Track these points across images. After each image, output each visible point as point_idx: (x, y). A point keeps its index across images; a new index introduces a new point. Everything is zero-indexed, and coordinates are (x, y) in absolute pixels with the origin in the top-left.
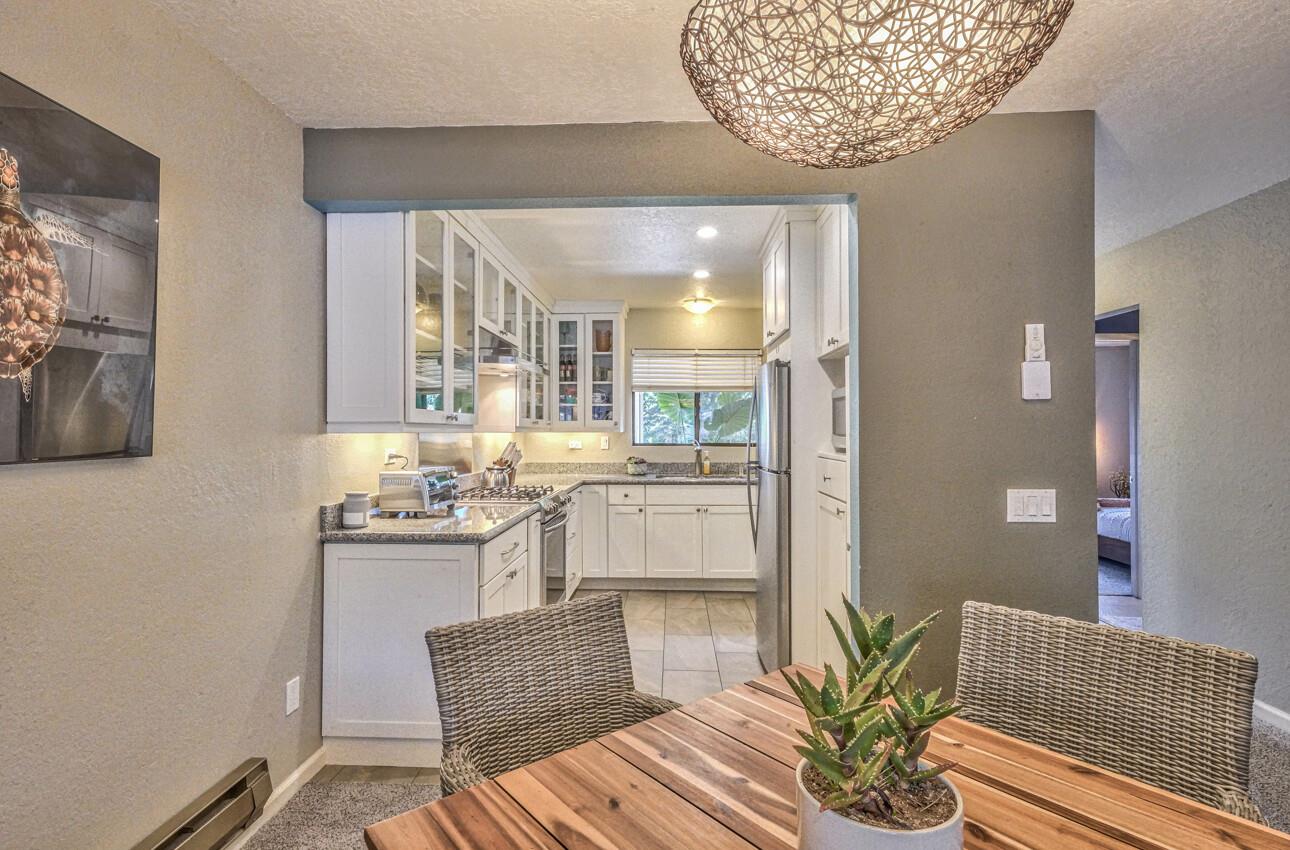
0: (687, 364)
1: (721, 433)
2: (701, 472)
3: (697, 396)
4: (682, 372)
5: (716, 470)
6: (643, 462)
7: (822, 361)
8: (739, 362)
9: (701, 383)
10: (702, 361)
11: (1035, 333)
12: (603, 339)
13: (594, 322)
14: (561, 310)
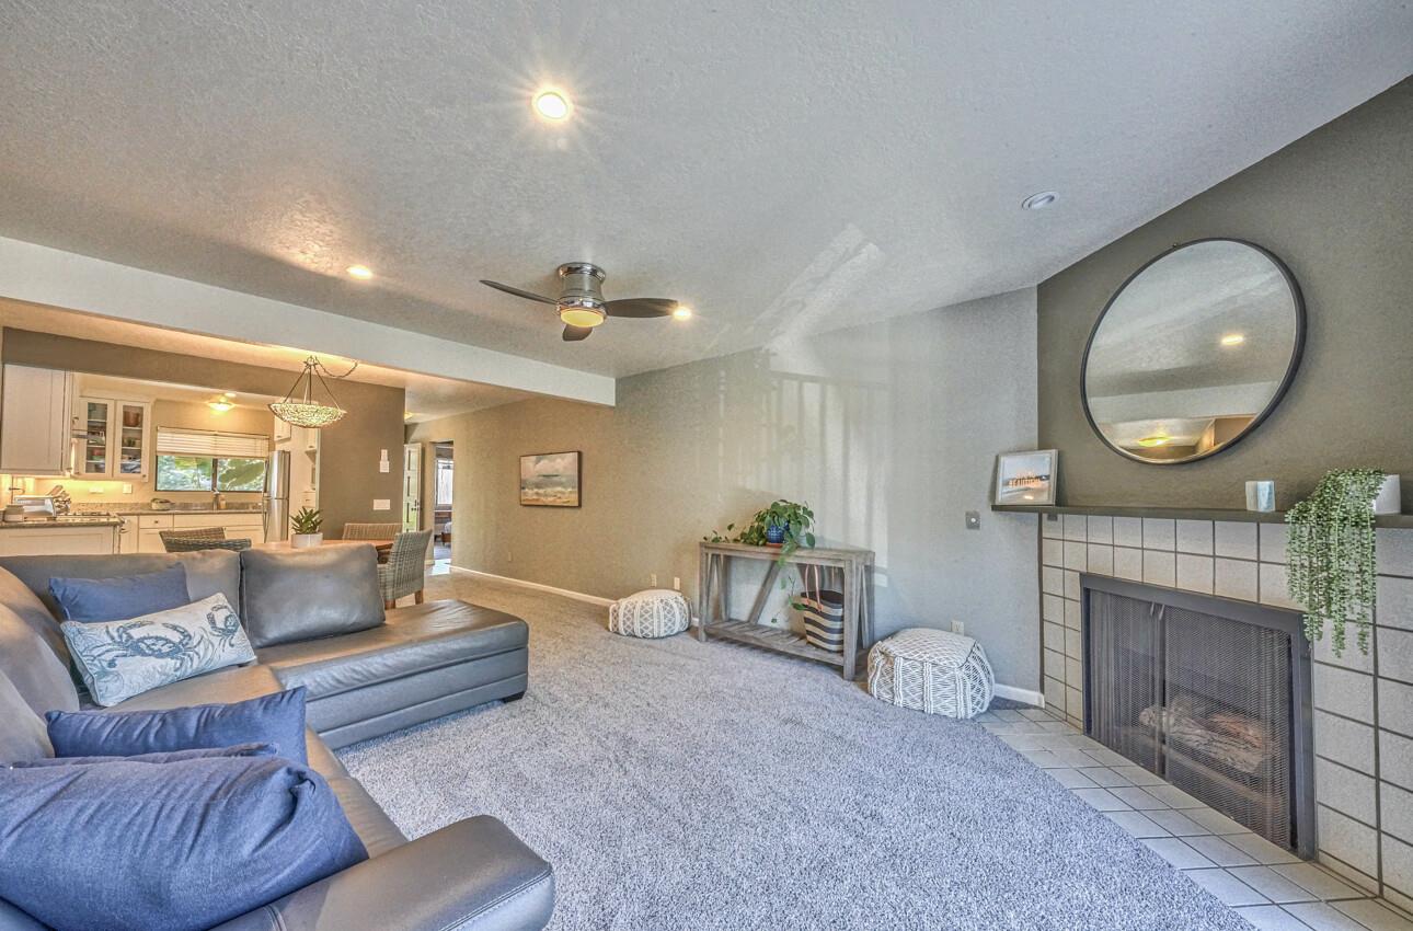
0: (208, 440)
1: (233, 484)
2: (219, 508)
3: (215, 462)
4: (203, 445)
5: (229, 506)
6: (167, 502)
7: (307, 453)
8: (252, 441)
9: (219, 452)
10: (219, 439)
11: (384, 453)
12: (133, 419)
13: (125, 407)
14: (89, 395)
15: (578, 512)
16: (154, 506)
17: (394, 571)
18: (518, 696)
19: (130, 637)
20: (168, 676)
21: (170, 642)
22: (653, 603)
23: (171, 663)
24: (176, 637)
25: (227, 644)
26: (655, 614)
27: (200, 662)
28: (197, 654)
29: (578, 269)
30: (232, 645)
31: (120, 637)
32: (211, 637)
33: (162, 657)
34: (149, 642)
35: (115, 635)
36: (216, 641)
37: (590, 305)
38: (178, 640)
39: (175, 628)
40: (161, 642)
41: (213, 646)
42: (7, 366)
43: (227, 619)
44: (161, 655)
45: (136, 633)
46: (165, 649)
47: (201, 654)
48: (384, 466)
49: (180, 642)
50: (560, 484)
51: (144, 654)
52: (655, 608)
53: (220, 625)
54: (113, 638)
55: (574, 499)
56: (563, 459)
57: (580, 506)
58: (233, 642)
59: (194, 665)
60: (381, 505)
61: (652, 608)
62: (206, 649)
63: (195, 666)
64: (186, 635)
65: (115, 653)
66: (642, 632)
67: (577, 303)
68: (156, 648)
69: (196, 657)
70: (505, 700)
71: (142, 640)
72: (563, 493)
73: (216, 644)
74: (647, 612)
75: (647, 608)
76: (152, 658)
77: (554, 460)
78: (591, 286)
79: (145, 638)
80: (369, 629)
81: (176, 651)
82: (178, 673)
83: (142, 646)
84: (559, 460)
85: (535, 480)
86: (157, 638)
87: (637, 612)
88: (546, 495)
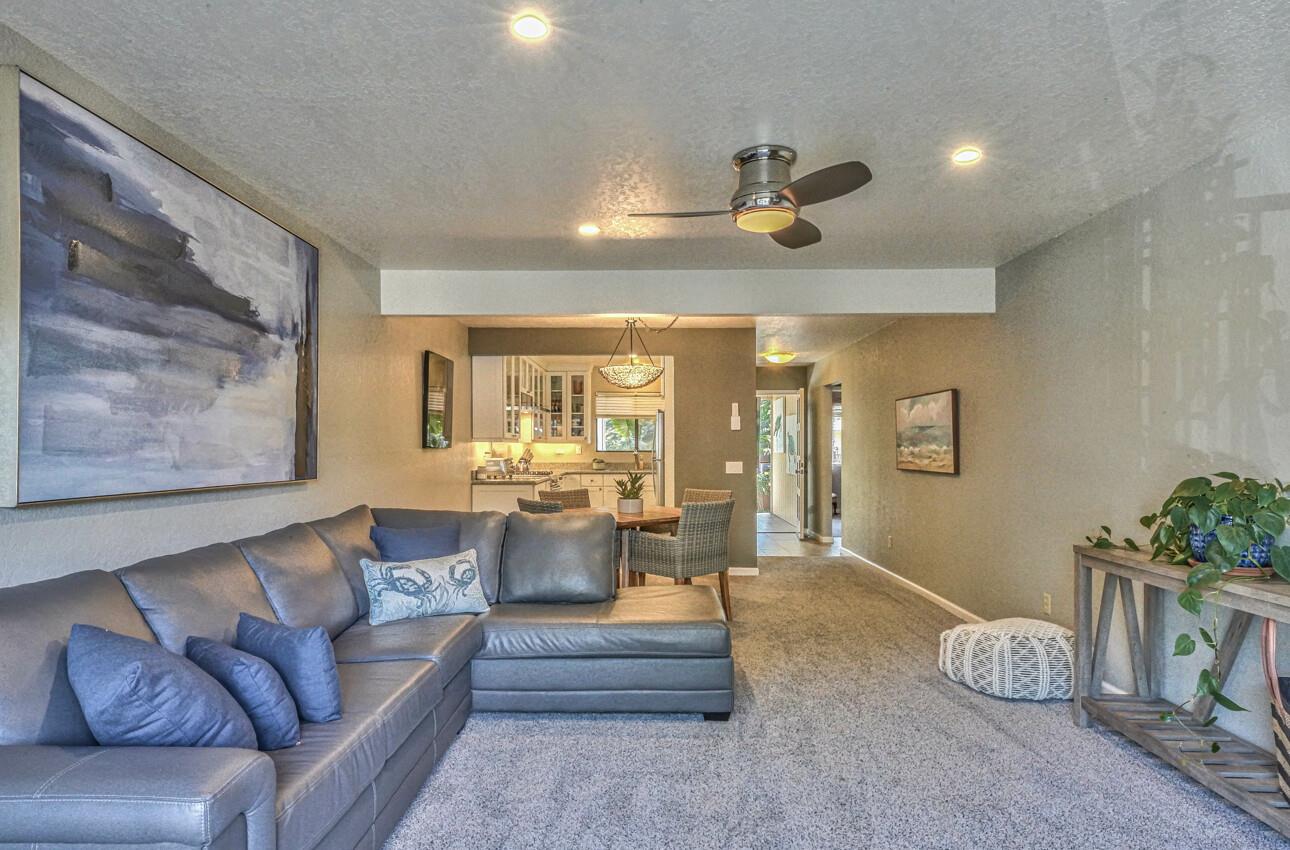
0: (631, 401)
3: (637, 421)
4: (626, 407)
5: (647, 467)
6: (602, 461)
9: (639, 413)
11: (735, 406)
12: (578, 387)
13: (572, 377)
14: (552, 369)
15: (956, 481)
16: (595, 466)
17: (683, 545)
18: (724, 716)
19: (392, 575)
20: (413, 611)
21: (415, 583)
22: (997, 639)
23: (414, 601)
24: (420, 580)
25: (460, 594)
26: (996, 659)
27: (437, 604)
28: (434, 597)
29: (753, 156)
30: (464, 595)
31: (386, 575)
32: (447, 586)
33: (408, 595)
34: (402, 581)
35: (384, 572)
36: (451, 589)
37: (766, 201)
38: (421, 584)
39: (423, 573)
40: (410, 583)
41: (448, 593)
42: (474, 358)
43: (464, 572)
44: (408, 593)
45: (397, 574)
46: (412, 589)
47: (438, 598)
48: (735, 423)
49: (423, 585)
50: (935, 439)
51: (398, 591)
52: (997, 648)
53: (457, 576)
54: (382, 575)
55: (948, 461)
56: (936, 401)
57: (957, 472)
58: (466, 592)
59: (431, 607)
60: (734, 467)
61: (991, 646)
62: (442, 595)
63: (433, 608)
64: (429, 580)
65: (382, 586)
66: (976, 682)
67: (750, 204)
68: (406, 587)
69: (433, 599)
70: (709, 716)
71: (399, 579)
72: (937, 453)
73: (450, 592)
74: (983, 651)
75: (985, 644)
76: (402, 595)
77: (928, 403)
78: (770, 174)
79: (400, 578)
80: (591, 602)
81: (419, 592)
82: (420, 610)
83: (398, 584)
84: (932, 405)
85: (909, 434)
86: (409, 580)
87: (969, 647)
88: (920, 456)
